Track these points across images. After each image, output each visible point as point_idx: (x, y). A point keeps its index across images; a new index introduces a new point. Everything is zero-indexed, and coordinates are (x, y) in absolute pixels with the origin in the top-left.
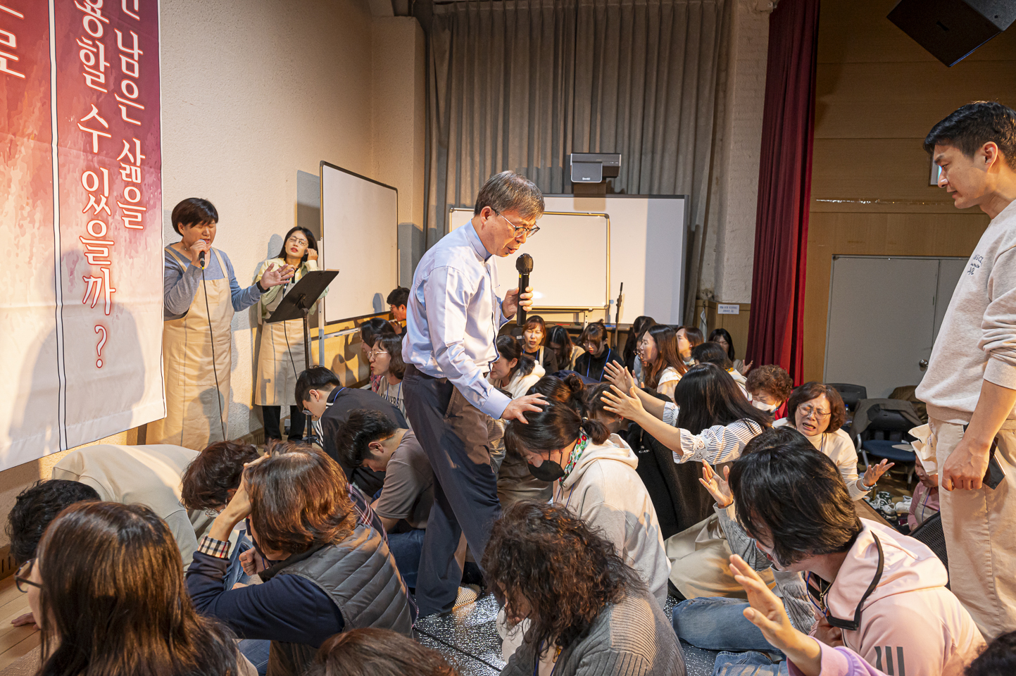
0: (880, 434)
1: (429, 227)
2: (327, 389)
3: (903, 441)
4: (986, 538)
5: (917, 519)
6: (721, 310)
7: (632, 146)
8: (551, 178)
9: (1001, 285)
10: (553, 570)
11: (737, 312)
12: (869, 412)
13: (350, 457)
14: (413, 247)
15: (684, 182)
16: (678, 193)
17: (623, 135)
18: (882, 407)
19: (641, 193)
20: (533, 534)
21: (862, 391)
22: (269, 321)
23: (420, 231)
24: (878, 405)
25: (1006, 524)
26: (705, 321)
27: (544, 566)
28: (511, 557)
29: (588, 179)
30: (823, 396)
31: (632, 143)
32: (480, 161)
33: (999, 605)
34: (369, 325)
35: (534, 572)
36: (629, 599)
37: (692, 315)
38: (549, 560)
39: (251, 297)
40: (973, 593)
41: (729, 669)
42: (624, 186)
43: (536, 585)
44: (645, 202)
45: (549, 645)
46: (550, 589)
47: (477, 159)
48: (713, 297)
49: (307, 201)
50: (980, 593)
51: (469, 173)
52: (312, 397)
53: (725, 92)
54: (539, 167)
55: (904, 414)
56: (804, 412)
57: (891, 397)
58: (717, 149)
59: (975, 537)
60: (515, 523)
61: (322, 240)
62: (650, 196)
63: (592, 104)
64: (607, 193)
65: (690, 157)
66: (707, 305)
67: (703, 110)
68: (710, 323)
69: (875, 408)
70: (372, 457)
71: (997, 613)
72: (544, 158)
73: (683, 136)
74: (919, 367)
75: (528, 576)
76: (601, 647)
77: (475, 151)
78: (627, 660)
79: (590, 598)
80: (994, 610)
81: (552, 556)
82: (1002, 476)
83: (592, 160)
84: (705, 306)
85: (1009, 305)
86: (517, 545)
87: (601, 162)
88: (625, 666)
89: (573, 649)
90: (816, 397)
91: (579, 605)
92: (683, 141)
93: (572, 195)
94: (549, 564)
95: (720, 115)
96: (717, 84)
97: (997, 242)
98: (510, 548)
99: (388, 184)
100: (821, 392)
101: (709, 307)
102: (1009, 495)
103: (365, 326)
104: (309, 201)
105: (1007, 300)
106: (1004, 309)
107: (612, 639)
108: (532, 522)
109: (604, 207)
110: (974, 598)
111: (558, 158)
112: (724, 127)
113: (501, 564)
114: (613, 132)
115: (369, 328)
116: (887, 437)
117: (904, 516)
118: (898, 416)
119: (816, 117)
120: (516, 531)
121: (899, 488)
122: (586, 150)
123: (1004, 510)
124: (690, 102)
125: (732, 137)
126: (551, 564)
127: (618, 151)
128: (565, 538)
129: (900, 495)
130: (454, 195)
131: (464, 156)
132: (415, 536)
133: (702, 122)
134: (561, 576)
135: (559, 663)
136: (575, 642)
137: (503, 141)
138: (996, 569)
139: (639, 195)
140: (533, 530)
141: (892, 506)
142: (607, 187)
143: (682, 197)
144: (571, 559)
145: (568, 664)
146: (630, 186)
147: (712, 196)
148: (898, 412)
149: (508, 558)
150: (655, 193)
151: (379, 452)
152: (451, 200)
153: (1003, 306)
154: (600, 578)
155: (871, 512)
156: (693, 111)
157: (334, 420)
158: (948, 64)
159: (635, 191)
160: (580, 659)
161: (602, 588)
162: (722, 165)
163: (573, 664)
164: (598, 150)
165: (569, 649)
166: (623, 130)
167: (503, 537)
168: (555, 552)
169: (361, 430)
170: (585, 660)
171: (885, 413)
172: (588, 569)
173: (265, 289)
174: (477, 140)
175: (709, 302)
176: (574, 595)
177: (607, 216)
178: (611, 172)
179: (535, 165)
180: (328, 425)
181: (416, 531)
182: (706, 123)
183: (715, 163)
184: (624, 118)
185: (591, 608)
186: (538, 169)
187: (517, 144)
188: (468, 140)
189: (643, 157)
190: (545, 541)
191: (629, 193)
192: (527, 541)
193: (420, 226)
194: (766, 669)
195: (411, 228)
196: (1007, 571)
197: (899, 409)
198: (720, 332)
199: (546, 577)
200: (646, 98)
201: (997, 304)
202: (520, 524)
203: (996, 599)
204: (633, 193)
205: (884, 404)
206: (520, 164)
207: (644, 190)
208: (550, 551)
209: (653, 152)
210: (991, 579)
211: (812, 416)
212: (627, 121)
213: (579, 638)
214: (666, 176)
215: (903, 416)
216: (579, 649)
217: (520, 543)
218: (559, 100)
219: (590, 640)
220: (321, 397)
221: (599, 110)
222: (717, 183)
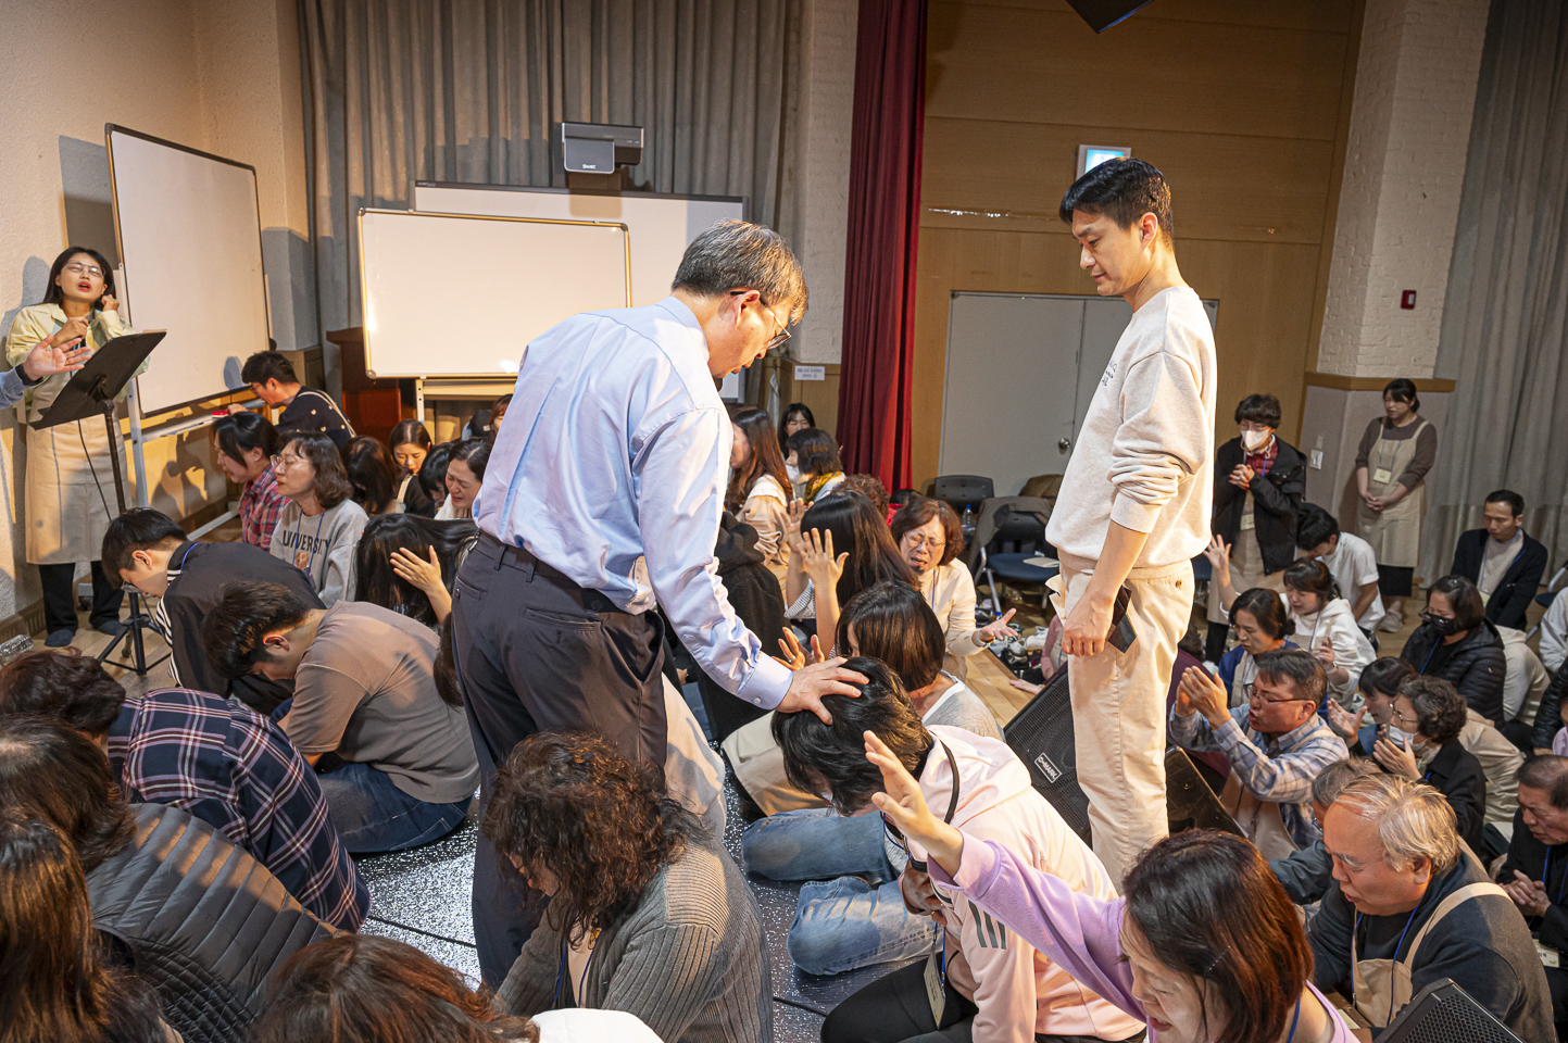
0: (1009, 546)
1: (320, 234)
2: (165, 548)
3: (1037, 553)
4: (1115, 710)
5: (1052, 662)
6: (799, 374)
7: (659, 111)
8: (531, 158)
9: (1132, 403)
10: (588, 832)
11: (821, 376)
12: (996, 516)
13: (230, 659)
14: (293, 270)
15: (741, 173)
16: (733, 194)
17: (645, 92)
18: (1012, 509)
19: (676, 191)
20: (561, 787)
21: (987, 485)
22: (38, 426)
23: (304, 242)
24: (1007, 506)
25: (1136, 692)
26: (776, 389)
27: (575, 828)
28: (529, 820)
29: (593, 167)
30: (936, 518)
31: (660, 106)
32: (405, 121)
33: (1126, 787)
34: (230, 425)
35: (563, 837)
36: (689, 856)
37: (758, 380)
38: (583, 820)
39: (5, 392)
40: (1099, 776)
41: (817, 907)
42: (649, 177)
43: (566, 855)
44: (683, 204)
45: (585, 929)
46: (586, 858)
47: (400, 118)
48: (787, 352)
49: (81, 190)
50: (1107, 776)
51: (386, 143)
52: (139, 563)
53: (799, 33)
54: (509, 138)
55: (1039, 516)
56: (913, 544)
57: (1022, 494)
58: (789, 123)
59: (1104, 710)
60: (533, 772)
61: (121, 268)
62: (691, 196)
63: (592, 35)
64: (623, 189)
65: (749, 134)
66: (778, 364)
67: (767, 60)
68: (784, 391)
69: (1004, 510)
70: (268, 658)
71: (1123, 797)
72: (517, 123)
73: (739, 99)
74: (1057, 450)
75: (553, 843)
76: (654, 924)
77: (395, 104)
78: (689, 935)
79: (638, 863)
80: (1119, 794)
81: (588, 815)
82: (1134, 636)
83: (598, 136)
84: (775, 367)
85: (1139, 430)
86: (538, 803)
87: (612, 140)
88: (686, 944)
89: (617, 930)
90: (928, 521)
91: (625, 873)
92: (738, 109)
93: (567, 191)
94: (582, 824)
95: (792, 70)
96: (787, 20)
97: (1132, 349)
98: (526, 807)
99: (236, 160)
100: (933, 514)
101: (782, 367)
102: (1140, 658)
103: (225, 427)
104: (90, 190)
105: (1137, 423)
106: (1134, 434)
107: (668, 912)
108: (556, 768)
109: (619, 214)
110: (1101, 781)
111: (541, 124)
112: (798, 90)
113: (514, 830)
114: (628, 86)
115: (231, 430)
116: (1017, 549)
117: (1037, 655)
118: (1031, 520)
119: (927, 87)
120: (534, 784)
121: (1032, 614)
122: (586, 118)
123: (1134, 676)
124: (747, 47)
125: (811, 108)
126: (586, 825)
127: (639, 123)
128: (604, 787)
129: (1033, 624)
130: (362, 179)
131: (375, 113)
132: (352, 774)
133: (766, 79)
134: (599, 838)
135: (598, 950)
136: (619, 921)
137: (445, 90)
138: (1124, 746)
139: (672, 194)
140: (558, 781)
141: (1022, 643)
142: (624, 179)
143: (738, 199)
144: (613, 815)
145: (611, 950)
146: (658, 178)
147: (784, 199)
148: (1031, 514)
149: (525, 822)
150: (697, 191)
151: (282, 650)
152: (357, 189)
153: (1134, 430)
154: (650, 833)
155: (994, 661)
156: (752, 61)
157: (190, 602)
158: (1097, 30)
159: (666, 188)
160: (627, 941)
161: (654, 847)
162: (796, 149)
163: (617, 949)
164: (605, 120)
165: (611, 931)
166: (645, 79)
167: (516, 793)
168: (591, 807)
169: (248, 616)
170: (632, 943)
171: (1015, 516)
172: (635, 824)
173: (34, 379)
174: (397, 86)
175: (783, 362)
176: (616, 861)
177: (624, 228)
178: (627, 157)
179: (502, 134)
180: (178, 609)
181: (352, 766)
182: (772, 82)
183: (786, 146)
184: (645, 64)
185: (641, 874)
186: (507, 142)
187: (468, 95)
188: (382, 84)
189: (678, 131)
190: (576, 794)
191: (658, 189)
192: (551, 796)
193: (302, 230)
194: (862, 900)
195: (286, 236)
196: (1136, 747)
197: (1032, 510)
198: (796, 408)
199: (579, 841)
200: (680, 34)
201: (1128, 427)
202: (539, 773)
203: (1123, 781)
204: (664, 191)
205: (1014, 505)
206: (477, 132)
207: (681, 187)
208: (584, 806)
209: (693, 123)
210: (1118, 758)
211: (923, 548)
212: (650, 72)
213: (624, 915)
214: (713, 165)
215: (1038, 520)
216: (625, 930)
217: (540, 801)
218: (537, 25)
219: (640, 917)
220: (156, 561)
221: (604, 47)
222: (790, 179)
